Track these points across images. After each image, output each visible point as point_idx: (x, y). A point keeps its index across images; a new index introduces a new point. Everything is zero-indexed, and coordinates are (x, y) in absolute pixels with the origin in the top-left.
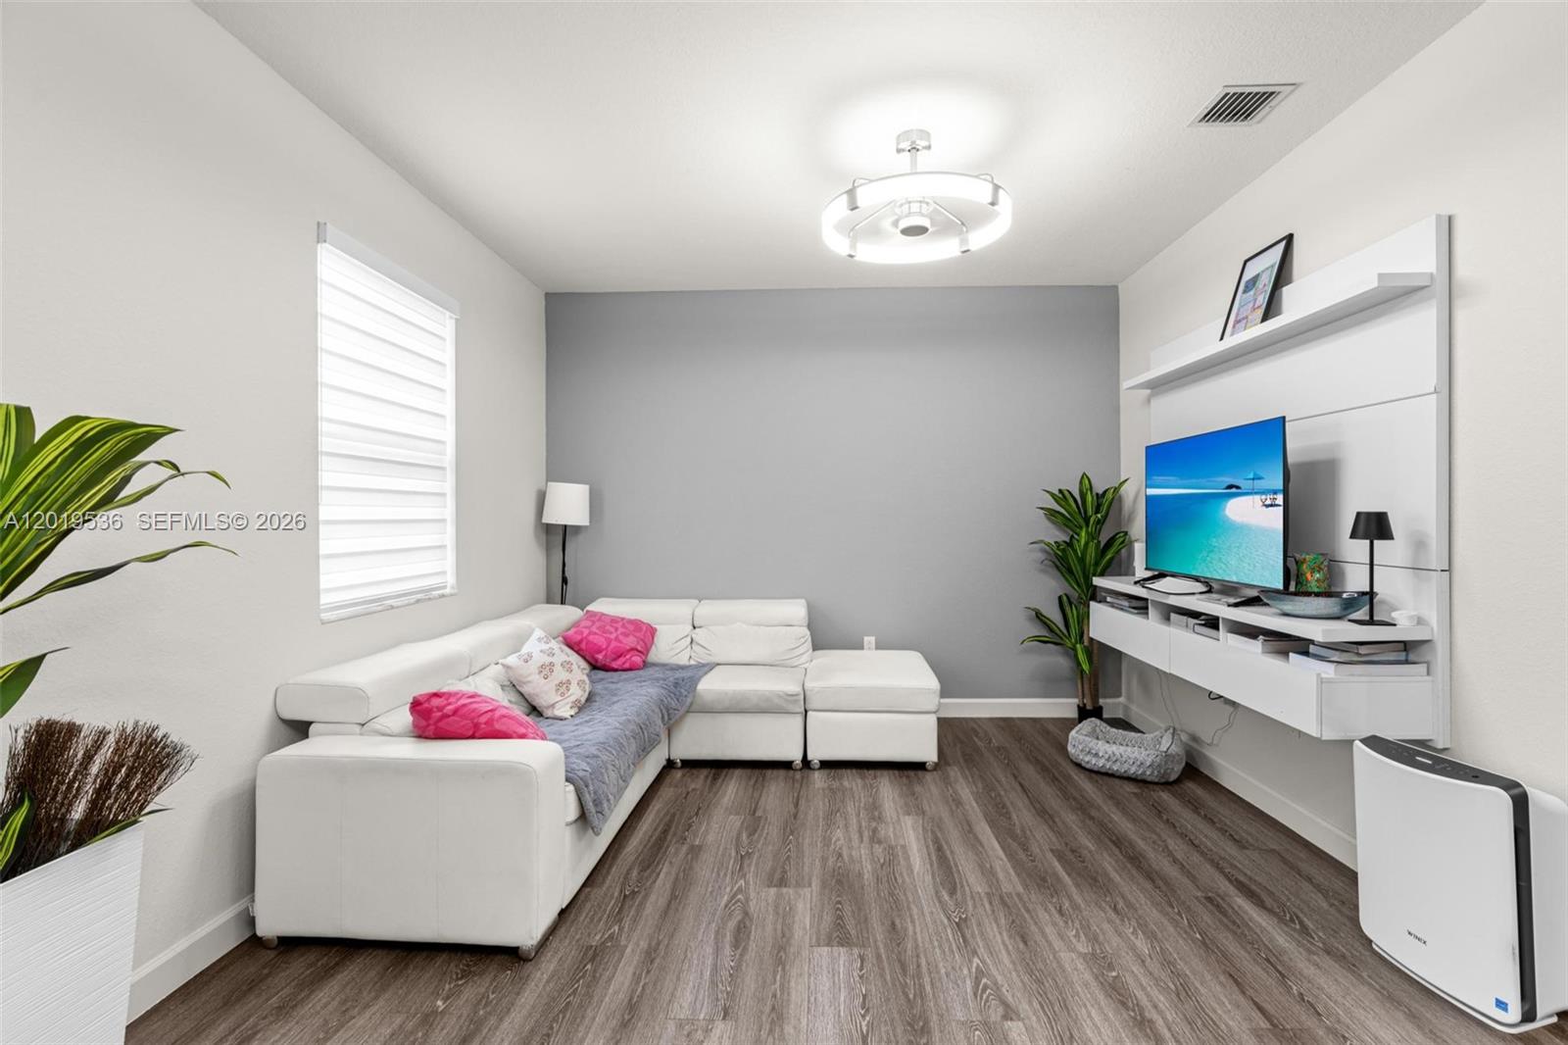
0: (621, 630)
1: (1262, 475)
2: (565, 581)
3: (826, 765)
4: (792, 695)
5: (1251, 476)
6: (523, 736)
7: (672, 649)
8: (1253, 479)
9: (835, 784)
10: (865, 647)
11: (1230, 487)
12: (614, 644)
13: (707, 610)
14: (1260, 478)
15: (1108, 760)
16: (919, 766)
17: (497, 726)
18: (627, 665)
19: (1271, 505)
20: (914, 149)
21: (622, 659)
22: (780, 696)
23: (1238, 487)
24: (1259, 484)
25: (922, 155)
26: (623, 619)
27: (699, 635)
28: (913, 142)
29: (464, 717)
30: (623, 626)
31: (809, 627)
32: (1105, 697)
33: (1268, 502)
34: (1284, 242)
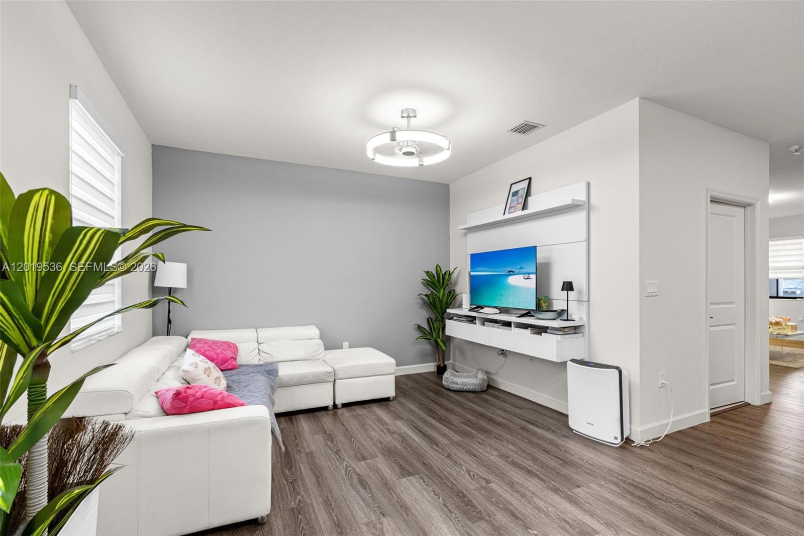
0: (221, 348)
1: (524, 267)
2: (169, 322)
3: (345, 405)
4: (330, 373)
5: (519, 267)
6: (242, 405)
7: (249, 356)
8: (520, 269)
9: (354, 413)
10: (344, 347)
11: (510, 272)
12: (221, 356)
13: (264, 333)
14: (522, 268)
15: (462, 385)
16: (387, 400)
17: (228, 401)
18: (229, 367)
19: (527, 279)
20: (409, 117)
21: (227, 364)
22: (323, 374)
23: (513, 272)
24: (522, 271)
25: (412, 120)
26: (219, 341)
27: (263, 347)
28: (408, 114)
29: (207, 398)
30: (221, 345)
31: (321, 338)
32: (446, 361)
33: (526, 277)
34: (528, 180)
